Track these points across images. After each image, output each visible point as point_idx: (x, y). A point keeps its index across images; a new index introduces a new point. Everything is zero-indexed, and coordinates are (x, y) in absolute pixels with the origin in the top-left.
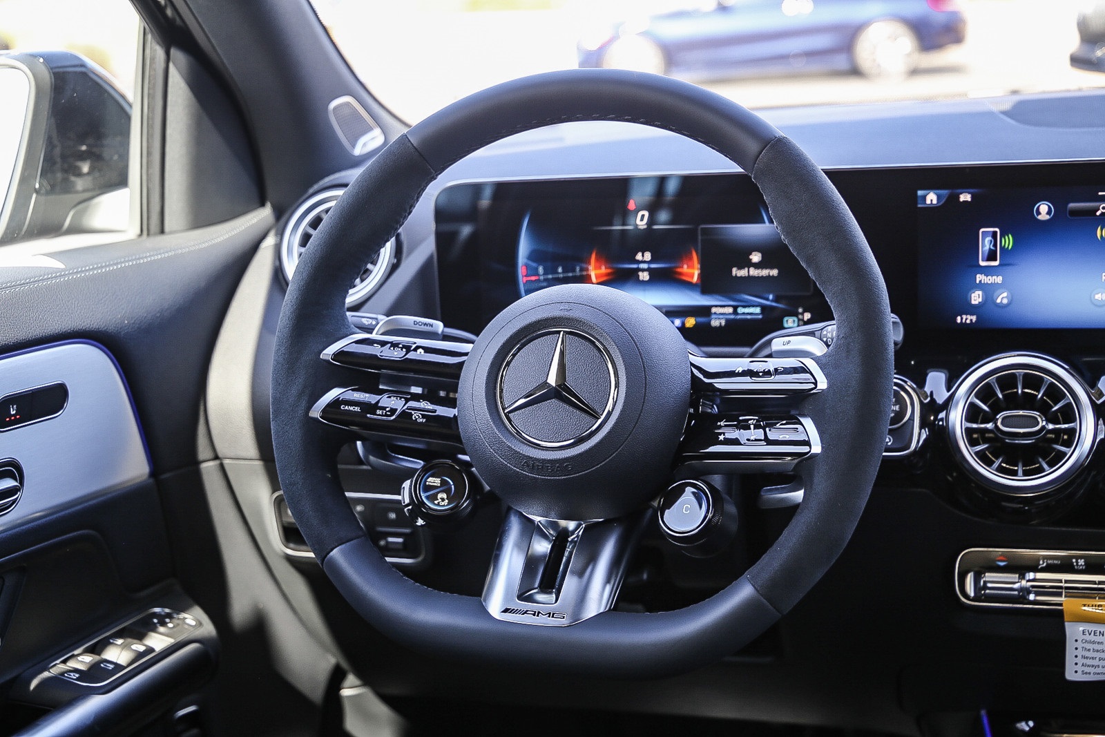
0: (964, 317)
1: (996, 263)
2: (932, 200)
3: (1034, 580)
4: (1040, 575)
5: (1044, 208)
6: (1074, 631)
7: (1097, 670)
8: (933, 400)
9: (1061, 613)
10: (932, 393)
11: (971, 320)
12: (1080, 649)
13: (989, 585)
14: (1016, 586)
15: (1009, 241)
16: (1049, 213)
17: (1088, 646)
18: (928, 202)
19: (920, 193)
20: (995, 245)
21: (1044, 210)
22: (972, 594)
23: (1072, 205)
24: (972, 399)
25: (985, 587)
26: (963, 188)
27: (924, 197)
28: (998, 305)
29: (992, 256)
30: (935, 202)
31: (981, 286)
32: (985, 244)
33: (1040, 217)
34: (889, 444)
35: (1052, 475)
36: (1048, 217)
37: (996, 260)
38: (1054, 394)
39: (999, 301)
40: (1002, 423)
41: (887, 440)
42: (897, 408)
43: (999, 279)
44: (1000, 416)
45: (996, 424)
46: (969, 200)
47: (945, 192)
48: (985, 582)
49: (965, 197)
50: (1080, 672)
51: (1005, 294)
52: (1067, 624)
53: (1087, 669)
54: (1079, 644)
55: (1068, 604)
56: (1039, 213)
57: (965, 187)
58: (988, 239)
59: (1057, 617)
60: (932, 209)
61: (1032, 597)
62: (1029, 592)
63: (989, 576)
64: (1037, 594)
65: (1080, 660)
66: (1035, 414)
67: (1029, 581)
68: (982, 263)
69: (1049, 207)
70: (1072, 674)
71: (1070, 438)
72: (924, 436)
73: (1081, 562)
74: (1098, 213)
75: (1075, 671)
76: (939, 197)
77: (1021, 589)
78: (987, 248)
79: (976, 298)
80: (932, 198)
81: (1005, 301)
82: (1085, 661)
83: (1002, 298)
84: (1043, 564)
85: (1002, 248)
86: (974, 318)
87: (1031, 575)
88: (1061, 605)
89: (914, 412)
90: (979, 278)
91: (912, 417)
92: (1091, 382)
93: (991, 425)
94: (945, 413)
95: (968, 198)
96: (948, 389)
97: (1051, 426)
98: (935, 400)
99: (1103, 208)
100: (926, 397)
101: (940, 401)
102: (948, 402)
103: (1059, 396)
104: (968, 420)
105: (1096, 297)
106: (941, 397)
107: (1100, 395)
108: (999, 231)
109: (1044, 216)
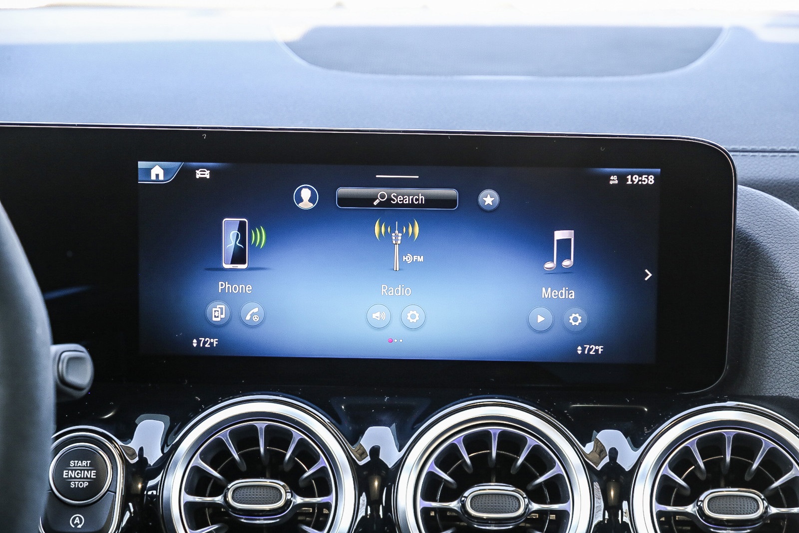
0: (202, 339)
1: (246, 266)
2: (157, 176)
5: (306, 194)
8: (143, 461)
10: (141, 449)
11: (211, 344)
15: (260, 237)
16: (312, 200)
18: (153, 177)
19: (142, 165)
21: (306, 196)
23: (342, 191)
24: (197, 461)
27: (148, 171)
28: (246, 325)
29: (239, 257)
30: (161, 178)
31: (224, 297)
32: (230, 239)
33: (301, 205)
34: (80, 526)
36: (310, 206)
37: (244, 263)
38: (307, 454)
39: (248, 318)
40: (233, 498)
41: (77, 521)
42: (92, 474)
43: (248, 288)
44: (232, 486)
45: (225, 497)
46: (208, 177)
47: (176, 165)
49: (203, 174)
51: (256, 309)
56: (300, 200)
60: (157, 188)
66: (279, 484)
68: (226, 266)
69: (313, 192)
71: (321, 515)
72: (128, 517)
74: (375, 203)
76: (166, 171)
79: (217, 313)
80: (157, 172)
81: (256, 319)
83: (252, 313)
85: (252, 246)
86: (215, 342)
89: (116, 477)
91: (112, 490)
92: (352, 437)
93: (219, 499)
94: (159, 478)
95: (207, 174)
96: (165, 443)
97: (299, 500)
98: (146, 460)
99: (382, 196)
100: (133, 455)
101: (152, 461)
102: (163, 464)
103: (311, 459)
104: (189, 492)
105: (374, 316)
106: (154, 456)
107: (363, 454)
108: (247, 221)
109: (306, 204)
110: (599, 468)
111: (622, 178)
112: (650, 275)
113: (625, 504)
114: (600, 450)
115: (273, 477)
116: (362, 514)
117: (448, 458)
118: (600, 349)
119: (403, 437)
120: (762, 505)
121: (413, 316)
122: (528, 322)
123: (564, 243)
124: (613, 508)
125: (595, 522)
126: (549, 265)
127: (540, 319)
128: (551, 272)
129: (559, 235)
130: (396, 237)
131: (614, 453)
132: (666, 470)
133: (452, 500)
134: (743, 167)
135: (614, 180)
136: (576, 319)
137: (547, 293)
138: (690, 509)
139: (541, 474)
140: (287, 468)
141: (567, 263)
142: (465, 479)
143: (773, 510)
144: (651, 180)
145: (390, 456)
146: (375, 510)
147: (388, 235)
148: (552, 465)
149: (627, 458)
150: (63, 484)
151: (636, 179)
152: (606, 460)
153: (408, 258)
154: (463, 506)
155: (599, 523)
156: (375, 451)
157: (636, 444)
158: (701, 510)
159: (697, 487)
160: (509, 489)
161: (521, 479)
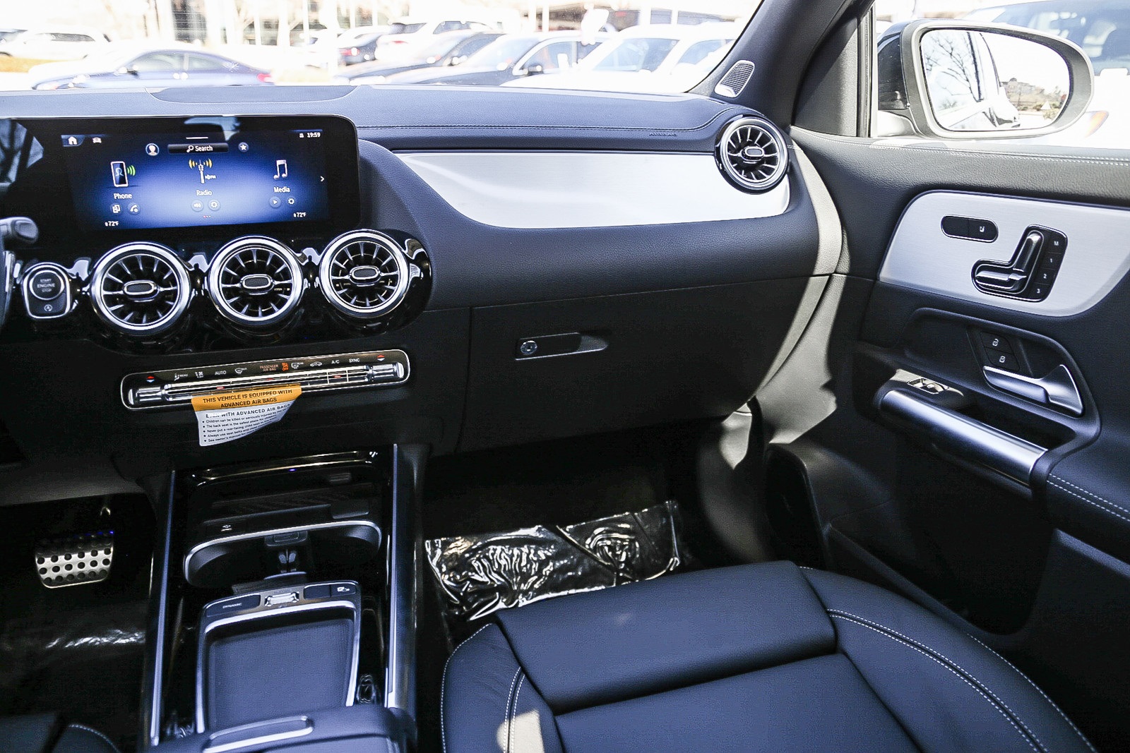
0: (110, 222)
1: (126, 185)
2: (73, 142)
3: (171, 389)
4: (174, 385)
6: (200, 416)
7: (218, 438)
8: (79, 278)
9: (191, 408)
10: (78, 273)
11: (115, 224)
12: (206, 426)
13: (141, 396)
14: (159, 394)
15: (132, 170)
16: (156, 151)
17: (210, 424)
18: (71, 143)
19: (63, 137)
20: (123, 173)
21: (152, 149)
22: (132, 402)
23: (170, 146)
24: (107, 275)
25: (139, 398)
26: (94, 133)
27: (67, 140)
28: (131, 213)
29: (122, 180)
30: (75, 143)
31: (118, 201)
32: (116, 173)
33: (150, 154)
34: (50, 310)
35: (164, 320)
36: (156, 154)
37: (125, 183)
38: (164, 268)
39: (131, 210)
40: (128, 291)
41: (48, 308)
42: (53, 285)
43: (129, 196)
44: (127, 285)
45: (124, 291)
46: (100, 142)
47: (81, 136)
48: (139, 394)
49: (97, 140)
50: (207, 441)
51: (135, 206)
52: (196, 413)
53: (212, 438)
54: (205, 424)
55: (196, 400)
56: (149, 151)
57: (97, 133)
58: (118, 169)
59: (188, 409)
60: (73, 148)
61: (171, 399)
62: (168, 397)
63: (141, 390)
64: (174, 397)
65: (207, 434)
66: (151, 283)
67: (166, 390)
68: (117, 186)
69: (156, 147)
70: (202, 444)
71: (173, 296)
72: (75, 305)
73: (201, 373)
74: (188, 151)
75: (204, 442)
76: (78, 140)
77: (163, 396)
78: (118, 175)
79: (116, 209)
80: (72, 140)
81: (136, 211)
82: (210, 433)
83: (134, 208)
84: (177, 378)
85: (128, 175)
86: (117, 223)
87: (170, 386)
88: (189, 401)
89: (65, 286)
90: (116, 195)
91: (65, 291)
92: (185, 259)
93: (121, 292)
94: (88, 287)
95: (99, 140)
96: (89, 270)
97: (162, 289)
98: (80, 278)
99: (191, 148)
100: (73, 275)
101: (83, 279)
102: (90, 280)
103: (166, 270)
104: (106, 289)
105: (195, 206)
106: (84, 276)
107: (190, 267)
108: (124, 163)
109: (153, 153)
110: (303, 264)
111: (305, 135)
112: (323, 179)
113: (317, 279)
114: (304, 257)
115: (147, 278)
116: (193, 295)
117: (233, 264)
118: (304, 214)
119: (209, 258)
120: (378, 272)
121: (214, 204)
122: (270, 204)
123: (282, 166)
124: (312, 282)
125: (304, 289)
126: (276, 177)
127: (275, 202)
128: (278, 180)
129: (279, 162)
130: (201, 167)
131: (310, 258)
132: (334, 261)
133: (236, 283)
134: (360, 133)
135: (302, 136)
136: (292, 201)
137: (277, 190)
138: (347, 277)
139: (279, 268)
140: (157, 276)
141: (284, 175)
142: (242, 273)
143: (383, 274)
144: (319, 134)
145: (204, 267)
146: (200, 293)
147: (197, 167)
148: (283, 263)
149: (316, 259)
150: (38, 291)
151: (312, 134)
152: (307, 261)
153: (208, 177)
154: (242, 285)
155: (306, 289)
156: (196, 266)
157: (319, 253)
158: (351, 277)
159: (349, 267)
160: (264, 276)
161: (271, 272)
